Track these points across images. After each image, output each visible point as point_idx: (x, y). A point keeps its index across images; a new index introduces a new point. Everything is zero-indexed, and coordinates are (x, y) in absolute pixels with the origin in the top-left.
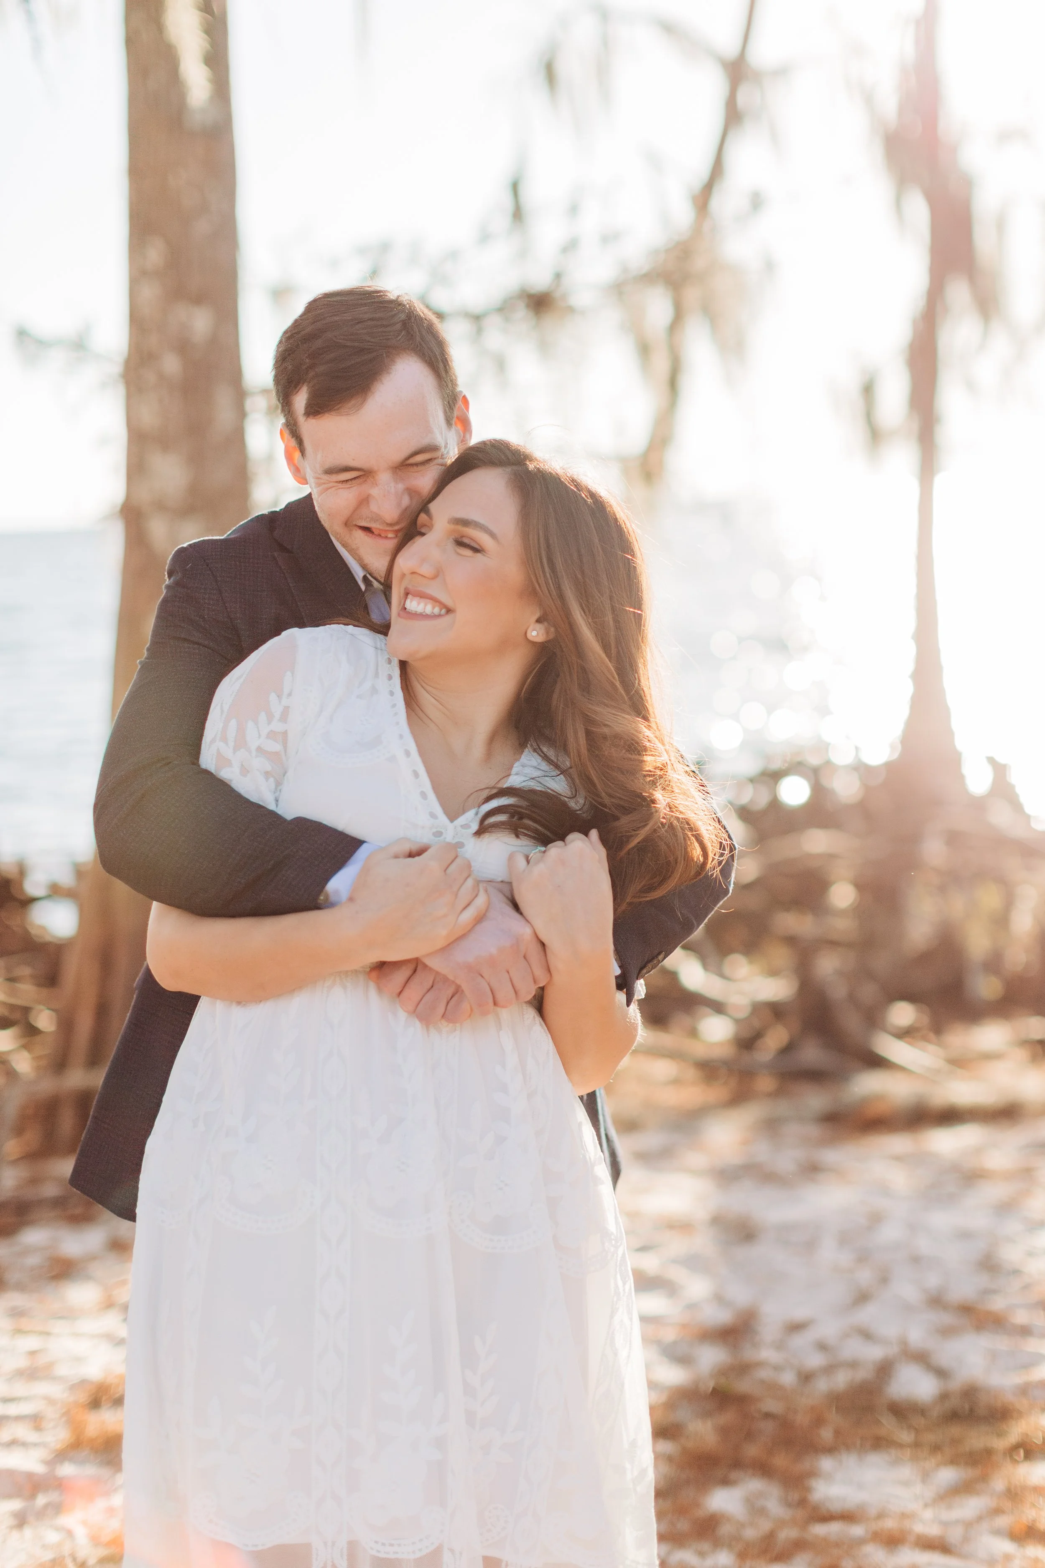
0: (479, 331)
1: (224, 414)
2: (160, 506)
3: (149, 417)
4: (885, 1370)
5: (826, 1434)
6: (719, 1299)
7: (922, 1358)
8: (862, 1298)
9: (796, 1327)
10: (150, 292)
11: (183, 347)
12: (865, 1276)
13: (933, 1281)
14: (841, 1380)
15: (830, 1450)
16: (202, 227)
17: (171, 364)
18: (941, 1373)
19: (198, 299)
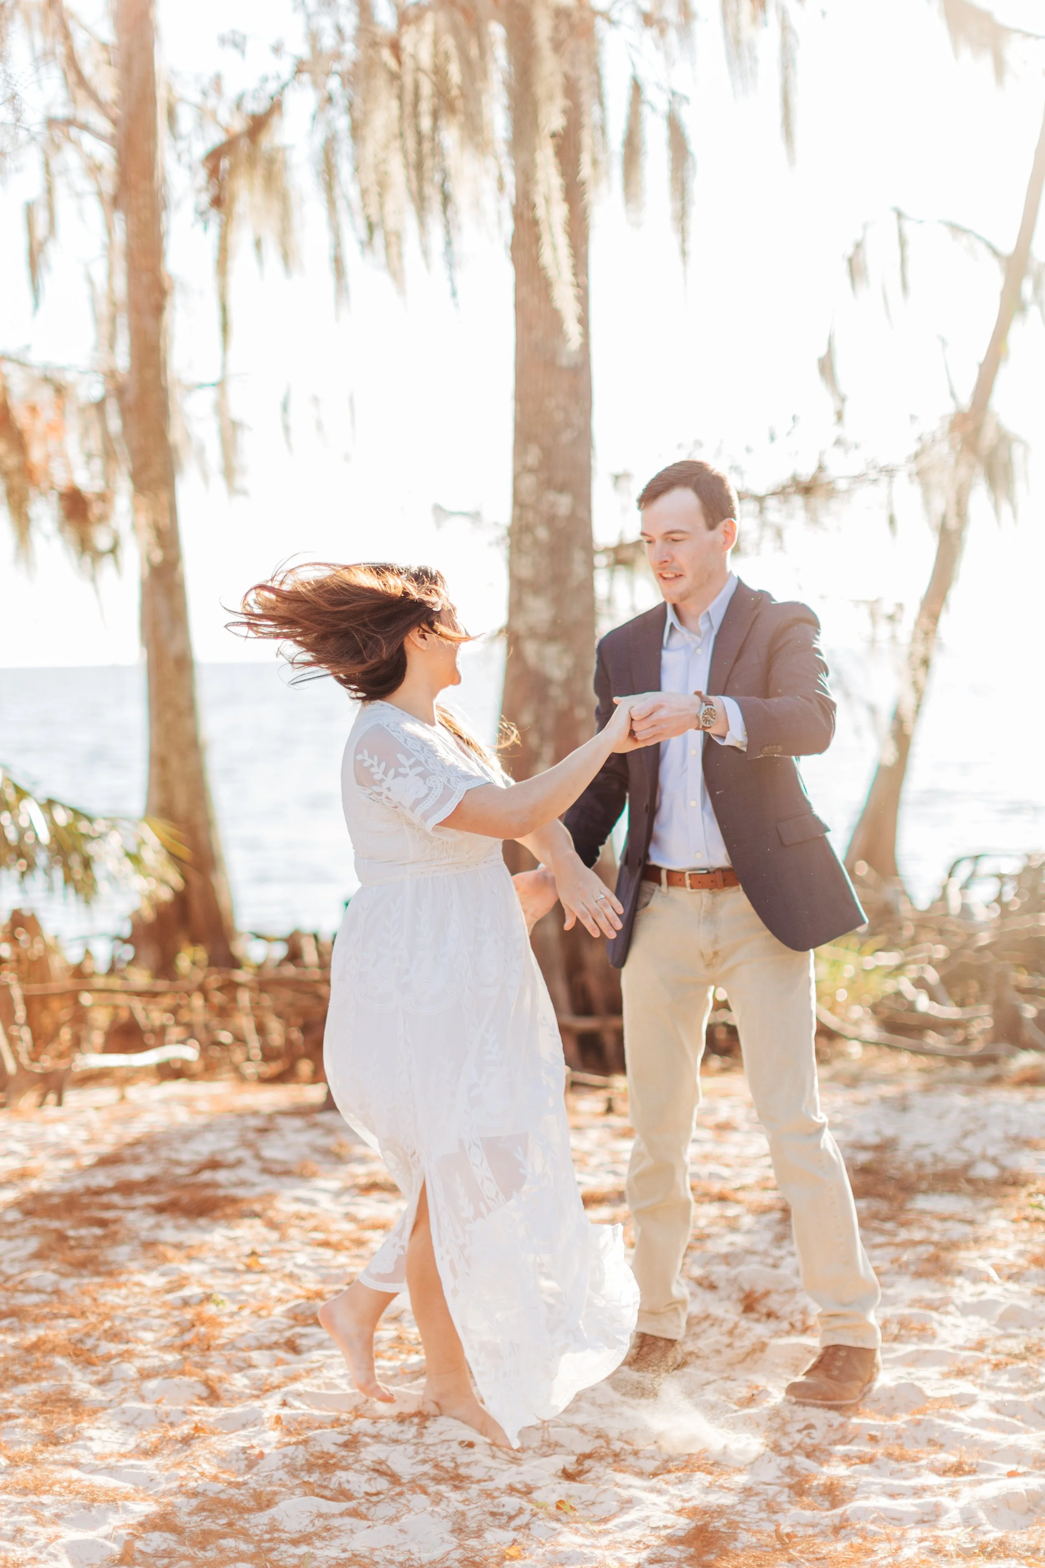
0: (762, 510)
1: (579, 569)
2: (533, 634)
3: (526, 572)
4: (968, 1166)
5: (924, 1185)
6: (878, 1133)
7: (994, 1161)
8: (966, 1135)
9: (919, 1146)
10: (529, 481)
11: (551, 520)
12: (972, 1126)
13: (1014, 1130)
14: (940, 1167)
15: (925, 1192)
16: (566, 437)
17: (542, 533)
18: (1003, 1169)
19: (561, 489)
